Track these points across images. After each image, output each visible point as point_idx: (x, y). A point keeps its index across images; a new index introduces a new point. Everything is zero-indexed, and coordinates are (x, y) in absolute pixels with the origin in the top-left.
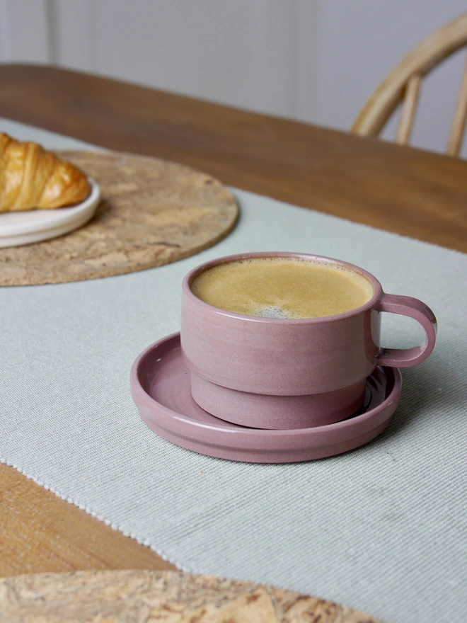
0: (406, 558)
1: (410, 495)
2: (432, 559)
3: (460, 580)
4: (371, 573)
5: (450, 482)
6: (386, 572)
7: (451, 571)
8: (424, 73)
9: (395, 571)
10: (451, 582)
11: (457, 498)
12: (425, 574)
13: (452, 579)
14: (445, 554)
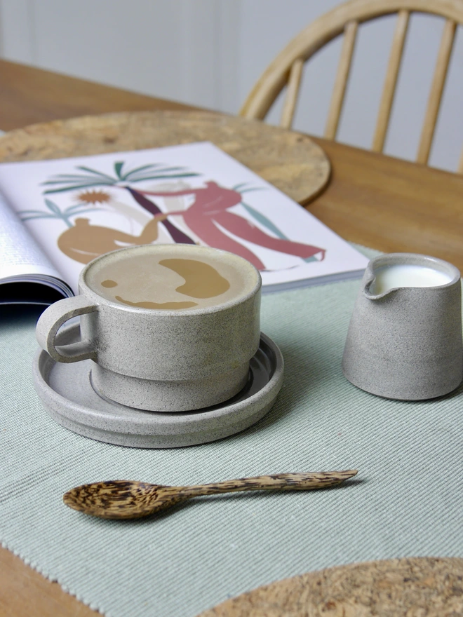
0: (196, 522)
1: (213, 462)
2: (219, 523)
3: (241, 544)
4: (161, 537)
5: (252, 449)
6: (174, 537)
7: (235, 534)
8: (306, 57)
9: (182, 536)
10: (232, 545)
11: (255, 464)
12: (210, 538)
13: (233, 542)
14: (232, 519)
